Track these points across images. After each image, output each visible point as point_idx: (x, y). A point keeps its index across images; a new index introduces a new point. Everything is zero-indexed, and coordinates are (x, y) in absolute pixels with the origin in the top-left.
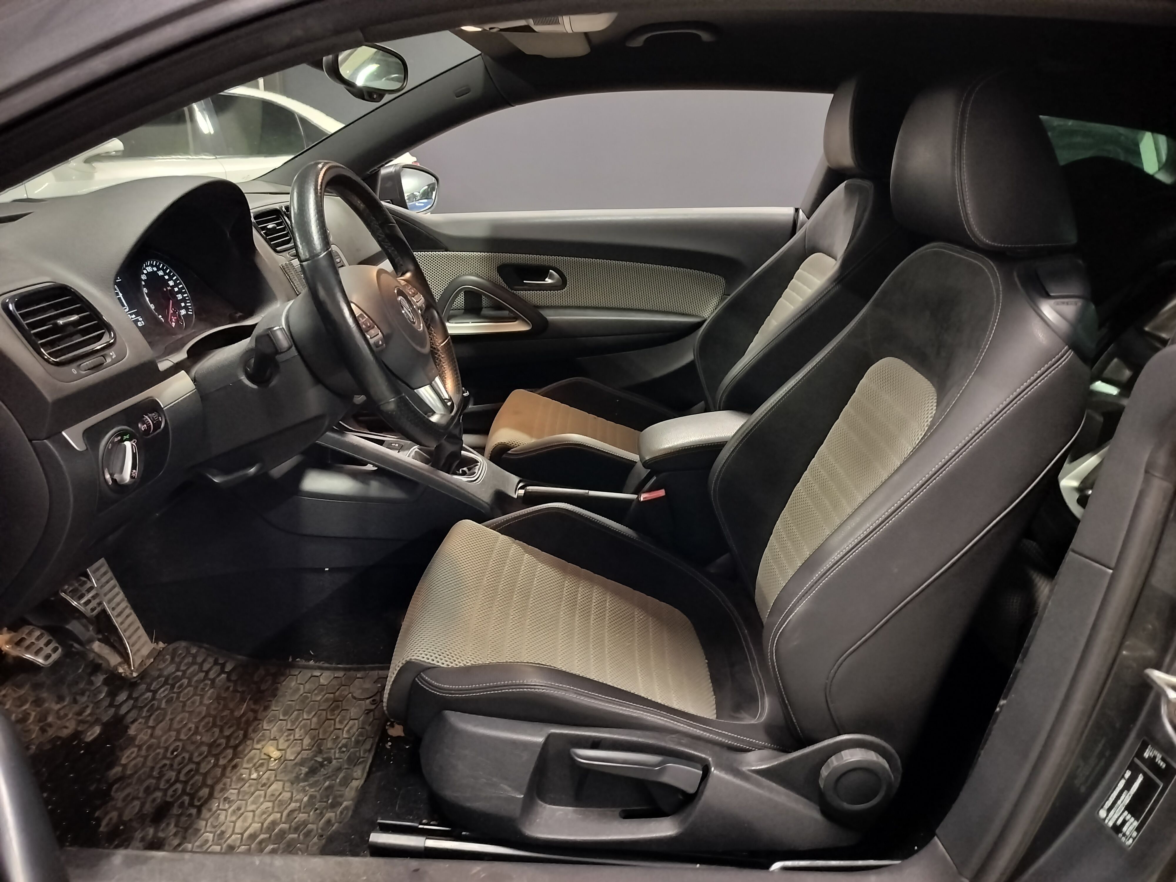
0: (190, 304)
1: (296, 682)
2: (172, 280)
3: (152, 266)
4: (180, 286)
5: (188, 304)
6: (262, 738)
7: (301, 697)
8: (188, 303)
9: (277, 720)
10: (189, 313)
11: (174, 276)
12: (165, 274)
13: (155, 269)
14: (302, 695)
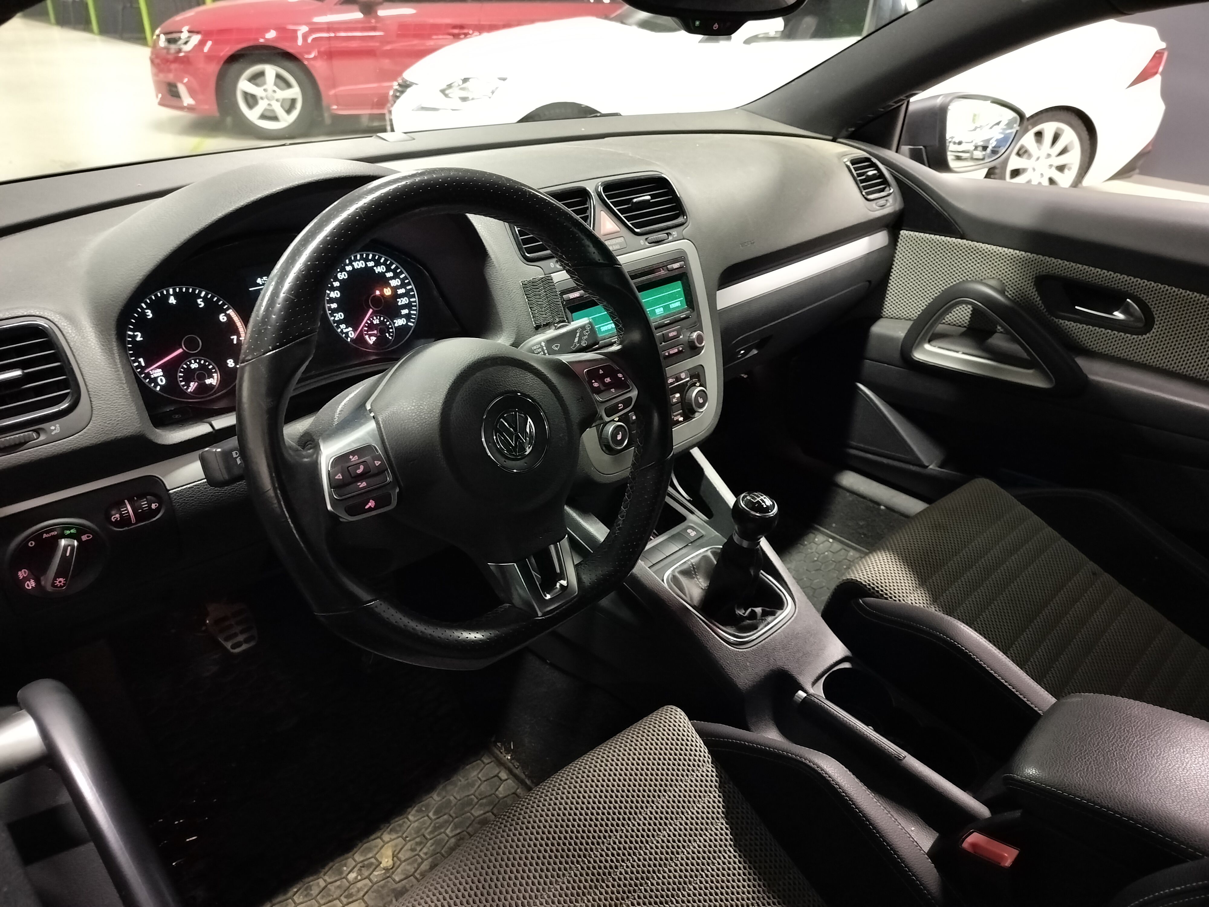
0: (415, 312)
1: (478, 774)
2: (399, 278)
3: (366, 260)
4: (408, 287)
5: (412, 312)
6: (398, 829)
7: (466, 799)
8: (414, 310)
9: (425, 814)
10: (409, 324)
11: (401, 273)
12: (388, 270)
13: (371, 264)
14: (468, 796)
